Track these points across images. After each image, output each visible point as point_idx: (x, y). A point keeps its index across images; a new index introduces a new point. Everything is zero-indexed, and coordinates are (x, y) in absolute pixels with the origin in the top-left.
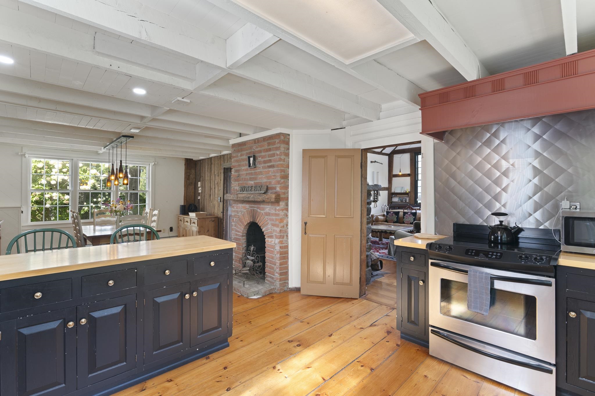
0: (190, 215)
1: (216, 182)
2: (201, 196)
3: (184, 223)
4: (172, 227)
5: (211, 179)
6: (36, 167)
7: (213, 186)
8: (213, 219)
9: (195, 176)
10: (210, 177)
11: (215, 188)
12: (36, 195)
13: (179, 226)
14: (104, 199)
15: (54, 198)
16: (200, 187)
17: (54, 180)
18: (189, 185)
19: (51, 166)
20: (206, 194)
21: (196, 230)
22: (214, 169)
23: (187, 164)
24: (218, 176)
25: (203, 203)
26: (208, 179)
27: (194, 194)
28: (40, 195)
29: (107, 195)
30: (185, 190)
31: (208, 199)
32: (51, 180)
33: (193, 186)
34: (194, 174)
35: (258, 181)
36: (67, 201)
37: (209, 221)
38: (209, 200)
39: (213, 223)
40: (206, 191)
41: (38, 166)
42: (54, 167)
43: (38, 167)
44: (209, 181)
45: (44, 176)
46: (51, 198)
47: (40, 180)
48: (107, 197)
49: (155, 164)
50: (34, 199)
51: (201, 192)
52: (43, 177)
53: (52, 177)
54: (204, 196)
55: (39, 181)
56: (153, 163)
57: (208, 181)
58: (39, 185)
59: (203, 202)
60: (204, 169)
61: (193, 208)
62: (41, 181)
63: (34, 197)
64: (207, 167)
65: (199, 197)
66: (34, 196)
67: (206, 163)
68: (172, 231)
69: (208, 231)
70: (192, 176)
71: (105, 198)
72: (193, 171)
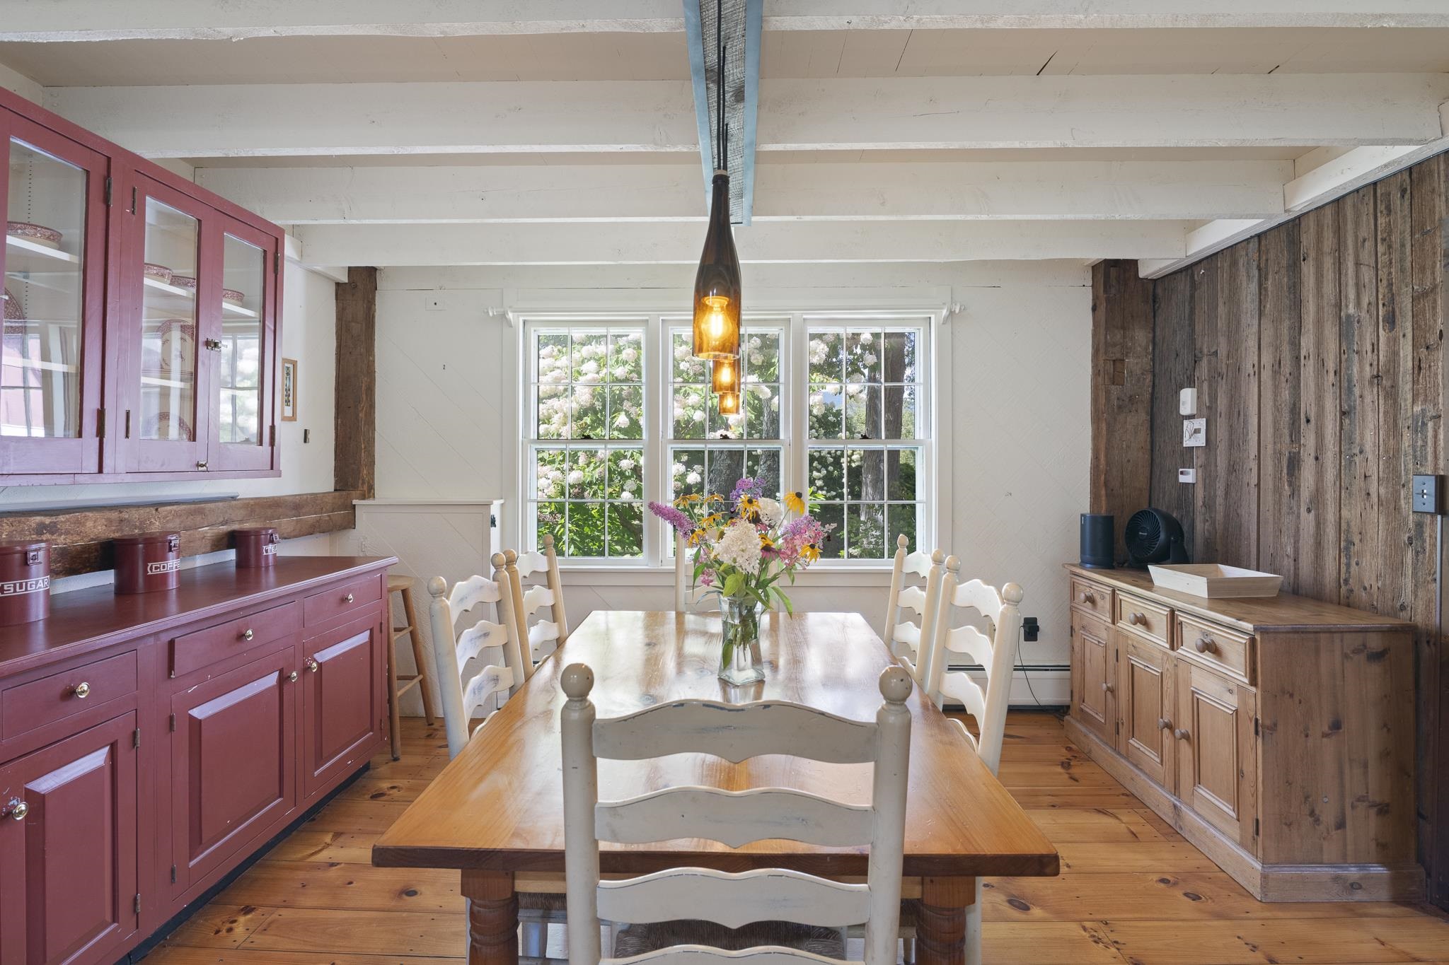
0: (1157, 582)
1: (1361, 370)
2: (1205, 467)
3: (1113, 623)
4: (1035, 620)
5: (1297, 359)
7: (1320, 399)
8: (1375, 643)
9: (1153, 360)
10: (1286, 348)
11: (1346, 413)
13: (1076, 628)
14: (824, 472)
16: (1191, 417)
18: (1120, 407)
20: (1253, 452)
21: (1232, 702)
22: (1329, 288)
23: (1108, 300)
26: (1267, 359)
27: (1147, 456)
29: (831, 464)
30: (1096, 437)
31: (1268, 483)
33: (1143, 416)
34: (1146, 349)
37: (1345, 656)
38: (1277, 490)
39: (1375, 669)
40: (1253, 437)
44: (1276, 372)
48: (831, 468)
49: (951, 313)
51: (1200, 441)
54: (1236, 470)
56: (945, 312)
57: (1266, 374)
59: (1220, 500)
60: (1222, 310)
61: (1162, 536)
64: (1249, 290)
65: (1192, 471)
67: (1243, 272)
68: (1035, 639)
69: (1336, 726)
70: (1136, 364)
71: (827, 470)
72: (1141, 336)
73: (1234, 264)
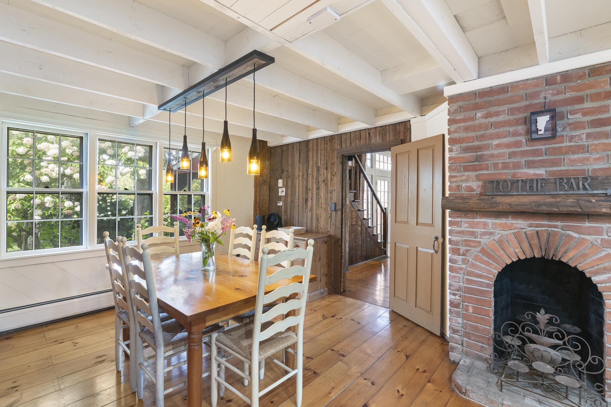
2: (284, 201)
5: (308, 175)
6: (14, 152)
7: (312, 185)
8: (325, 239)
9: (270, 170)
10: (305, 172)
11: (318, 189)
12: (15, 200)
15: (47, 205)
16: (281, 187)
17: (46, 175)
18: (262, 183)
19: (41, 153)
20: (297, 197)
22: (315, 159)
24: (327, 168)
25: (289, 212)
26: (301, 174)
27: (268, 198)
28: (22, 200)
30: (255, 192)
31: (301, 205)
32: (41, 174)
33: (267, 186)
34: (269, 167)
35: (563, 168)
36: (67, 209)
37: (321, 243)
38: (303, 207)
39: (326, 245)
40: (297, 193)
41: (18, 152)
42: (44, 153)
43: (18, 154)
44: (303, 178)
45: (28, 169)
46: (42, 206)
47: (22, 174)
50: (12, 207)
51: (284, 194)
52: (26, 171)
53: (43, 170)
54: (292, 202)
55: (20, 177)
56: (215, 149)
57: (300, 178)
58: (21, 182)
59: (289, 210)
60: (290, 159)
61: (277, 220)
62: (24, 176)
63: (13, 203)
64: (297, 156)
65: (281, 202)
66: (13, 201)
67: (295, 150)
69: (320, 259)
70: (266, 171)
72: (267, 163)
73: (293, 148)
